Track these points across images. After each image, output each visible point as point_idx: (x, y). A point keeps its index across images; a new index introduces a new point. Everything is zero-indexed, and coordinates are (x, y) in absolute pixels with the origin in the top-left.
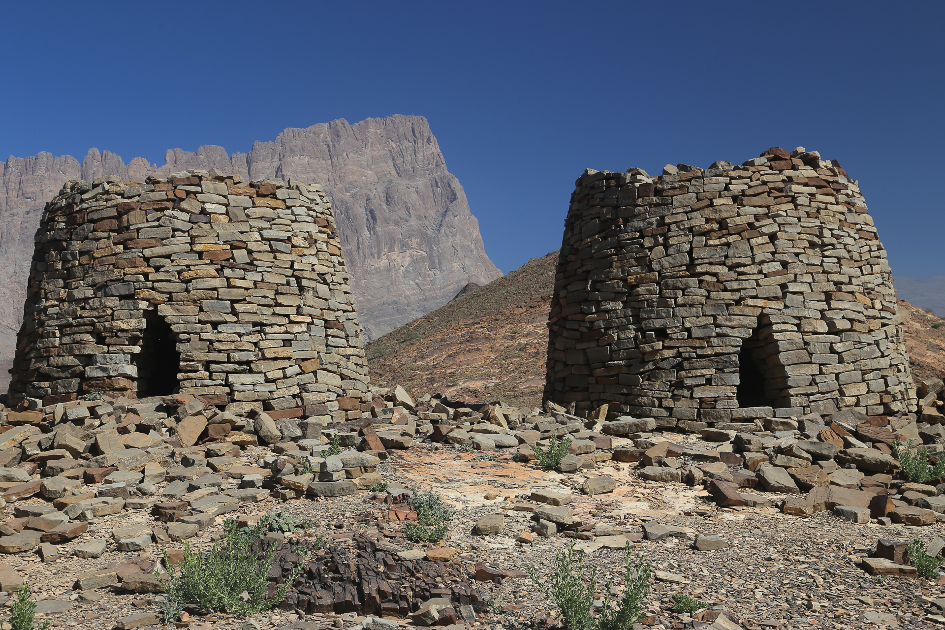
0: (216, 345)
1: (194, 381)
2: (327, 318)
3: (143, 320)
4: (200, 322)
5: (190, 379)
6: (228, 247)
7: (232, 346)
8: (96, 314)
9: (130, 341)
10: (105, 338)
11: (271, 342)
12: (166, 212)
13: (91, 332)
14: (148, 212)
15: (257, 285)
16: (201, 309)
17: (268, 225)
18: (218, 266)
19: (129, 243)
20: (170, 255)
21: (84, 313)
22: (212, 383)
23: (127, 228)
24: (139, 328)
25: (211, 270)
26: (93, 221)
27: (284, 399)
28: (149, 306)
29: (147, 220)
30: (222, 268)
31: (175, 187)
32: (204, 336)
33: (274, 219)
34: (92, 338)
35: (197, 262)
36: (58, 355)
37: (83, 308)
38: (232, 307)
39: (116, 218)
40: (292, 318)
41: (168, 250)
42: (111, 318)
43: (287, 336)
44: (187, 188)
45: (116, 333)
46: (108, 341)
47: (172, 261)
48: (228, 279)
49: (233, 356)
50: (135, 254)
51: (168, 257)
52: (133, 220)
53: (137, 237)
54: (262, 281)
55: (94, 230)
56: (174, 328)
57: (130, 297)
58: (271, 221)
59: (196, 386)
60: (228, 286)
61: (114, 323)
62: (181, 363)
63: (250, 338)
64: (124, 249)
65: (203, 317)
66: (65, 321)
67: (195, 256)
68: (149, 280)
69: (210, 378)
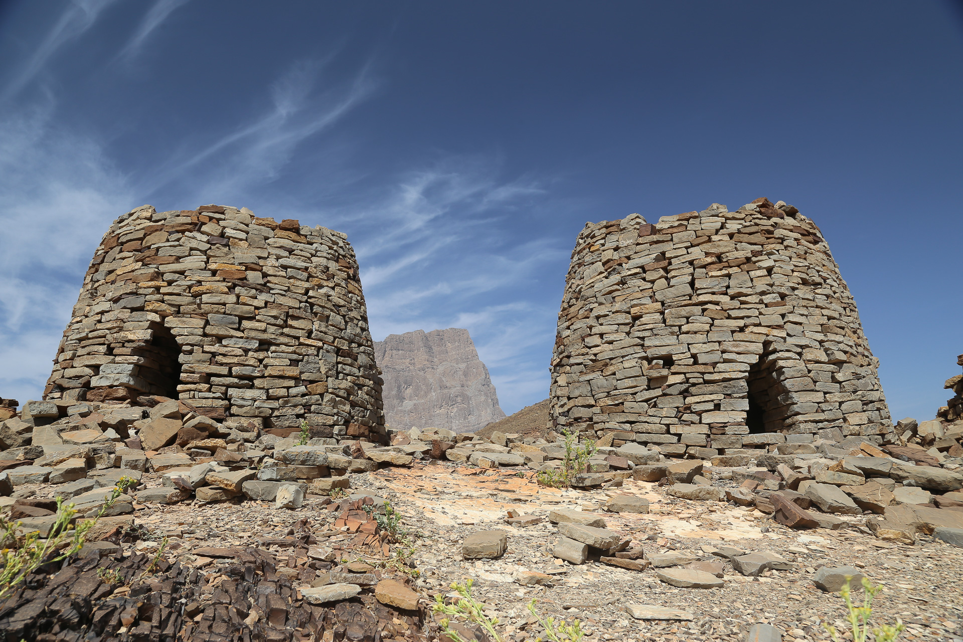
0: (219, 358)
1: (192, 393)
2: (339, 346)
3: (150, 331)
4: (205, 335)
5: (190, 390)
6: (244, 268)
7: (235, 360)
8: (109, 325)
9: (136, 351)
10: (113, 348)
11: (278, 360)
12: (187, 233)
13: (104, 344)
14: (170, 233)
15: (268, 305)
16: (207, 323)
17: (287, 254)
18: (230, 284)
19: (147, 259)
20: (185, 271)
21: (99, 326)
22: (211, 395)
23: (149, 247)
24: (145, 338)
25: (223, 286)
26: (122, 244)
27: (286, 417)
28: (157, 318)
29: (168, 240)
30: (235, 286)
31: (200, 214)
32: (207, 348)
33: (294, 250)
34: (103, 349)
35: (209, 279)
36: (72, 367)
37: (100, 321)
38: (240, 323)
39: (141, 239)
40: (302, 340)
41: (184, 267)
42: (121, 329)
43: (295, 357)
44: (211, 215)
45: (124, 344)
46: (115, 351)
47: (186, 277)
48: (238, 296)
49: (235, 370)
50: (151, 270)
51: (182, 273)
52: (156, 240)
53: (156, 254)
54: (274, 302)
55: (121, 251)
56: (179, 340)
57: (141, 309)
58: (291, 252)
59: (194, 397)
60: (237, 303)
61: (122, 334)
62: (181, 374)
63: (256, 355)
64: (143, 265)
65: (208, 330)
66: (83, 335)
67: (209, 273)
68: (160, 294)
69: (209, 390)
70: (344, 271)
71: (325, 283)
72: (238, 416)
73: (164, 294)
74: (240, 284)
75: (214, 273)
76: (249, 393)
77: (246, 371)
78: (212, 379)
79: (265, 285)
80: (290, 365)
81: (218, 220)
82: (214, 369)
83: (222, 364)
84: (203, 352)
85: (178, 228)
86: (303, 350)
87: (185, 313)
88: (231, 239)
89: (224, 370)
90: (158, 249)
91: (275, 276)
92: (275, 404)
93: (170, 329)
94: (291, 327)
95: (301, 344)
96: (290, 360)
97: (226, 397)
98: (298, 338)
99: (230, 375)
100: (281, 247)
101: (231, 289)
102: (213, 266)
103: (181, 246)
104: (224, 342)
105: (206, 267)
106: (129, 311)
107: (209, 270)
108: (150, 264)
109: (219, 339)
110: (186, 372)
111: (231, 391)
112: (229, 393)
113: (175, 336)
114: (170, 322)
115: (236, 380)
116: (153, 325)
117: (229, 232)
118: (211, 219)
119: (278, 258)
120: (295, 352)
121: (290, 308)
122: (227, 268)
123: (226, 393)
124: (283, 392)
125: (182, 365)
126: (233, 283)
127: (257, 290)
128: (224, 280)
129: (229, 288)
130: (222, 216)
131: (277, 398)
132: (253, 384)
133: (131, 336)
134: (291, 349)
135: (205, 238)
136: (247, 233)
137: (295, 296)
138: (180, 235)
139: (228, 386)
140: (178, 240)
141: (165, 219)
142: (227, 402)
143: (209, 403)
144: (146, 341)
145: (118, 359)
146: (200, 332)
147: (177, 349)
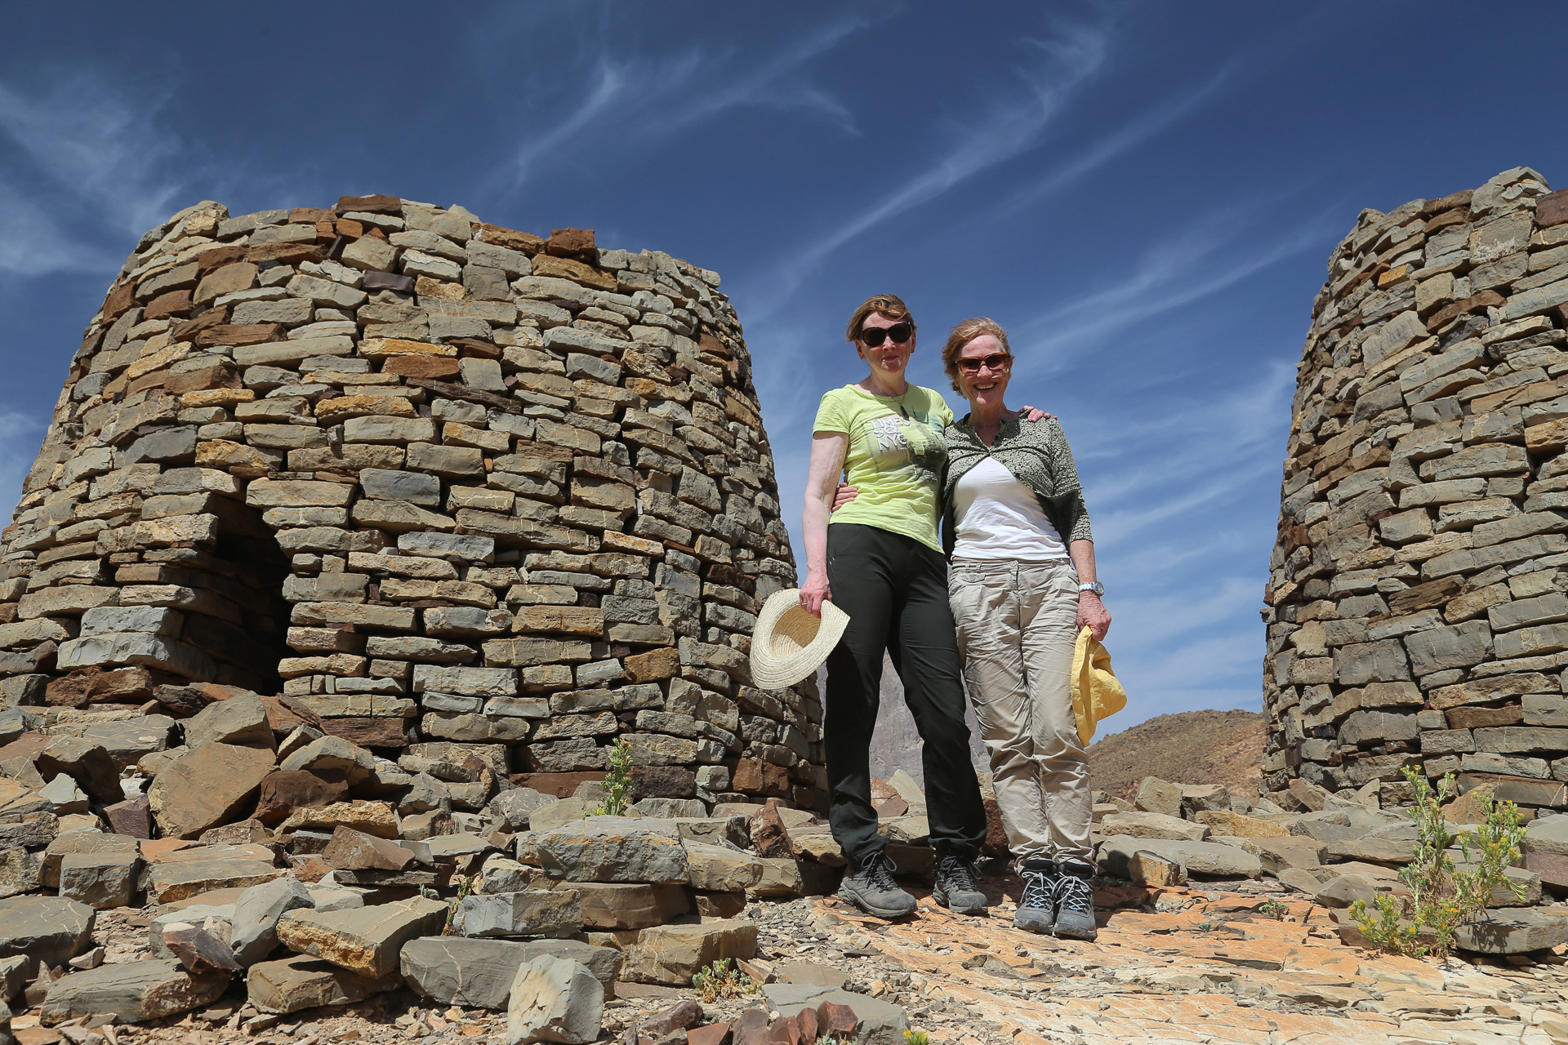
0: (390, 586)
1: (318, 678)
2: (706, 554)
3: (208, 518)
4: (352, 524)
5: (311, 673)
6: (453, 351)
7: (433, 590)
8: (106, 507)
9: (173, 572)
10: (116, 567)
11: (545, 589)
12: (305, 265)
13: (92, 557)
14: (263, 267)
15: (519, 447)
16: (358, 493)
17: (565, 315)
18: (417, 392)
19: (204, 333)
20: (300, 361)
21: (82, 510)
22: (368, 684)
23: (209, 304)
24: (197, 537)
25: (399, 398)
26: (145, 300)
27: (570, 743)
28: (226, 483)
29: (256, 284)
30: (430, 396)
31: (340, 215)
32: (357, 559)
33: (584, 307)
34: (90, 569)
35: (364, 379)
36: (16, 619)
37: (84, 499)
38: (444, 493)
39: (191, 286)
40: (608, 537)
41: (297, 350)
42: (135, 515)
43: (591, 580)
44: (368, 217)
45: (142, 553)
46: (121, 574)
47: (302, 375)
48: (439, 423)
49: (432, 615)
50: (213, 360)
51: (292, 365)
52: (225, 285)
53: (227, 320)
54: (534, 438)
55: (141, 319)
56: (284, 538)
57: (186, 461)
58: (576, 310)
59: (323, 691)
60: (437, 439)
61: (138, 527)
62: (291, 631)
63: (487, 576)
64: (192, 350)
65: (361, 511)
66: (44, 535)
67: (362, 365)
68: (235, 419)
69: (364, 671)
70: (716, 365)
71: (667, 392)
72: (440, 739)
73: (247, 420)
74: (445, 391)
75: (376, 363)
76: (470, 679)
77: (463, 618)
78: (373, 640)
79: (509, 393)
80: (578, 604)
81: (387, 231)
82: (376, 614)
83: (396, 602)
84: (348, 569)
85: (284, 254)
86: (613, 563)
87: (299, 469)
88: (420, 278)
89: (403, 617)
90: (230, 307)
91: (536, 371)
92: (540, 708)
93: (260, 510)
94: (580, 502)
95: (606, 548)
96: (577, 589)
97: (407, 688)
98: (598, 532)
99: (418, 629)
100: (550, 299)
101: (420, 404)
102: (372, 347)
103: (289, 296)
104: (403, 543)
105: (354, 350)
106: (157, 466)
107: (363, 356)
108: (211, 345)
109: (390, 534)
110: (303, 622)
111: (421, 673)
112: (416, 679)
113: (274, 529)
114: (261, 492)
115: (434, 644)
116: (216, 504)
117: (415, 260)
118: (367, 227)
119: (543, 326)
120: (589, 569)
121: (576, 452)
122: (411, 350)
123: (407, 678)
124: (561, 674)
125: (291, 604)
126: (426, 390)
127: (488, 406)
128: (402, 381)
129: (414, 401)
130: (397, 222)
131: (545, 692)
132: (481, 653)
133: (160, 534)
134: (581, 561)
135: (352, 275)
136: (462, 262)
137: (588, 422)
138: (288, 270)
139: (413, 660)
140: (283, 282)
141: (250, 233)
142: (409, 703)
143: (362, 705)
144: (199, 545)
145: (127, 593)
146: (339, 516)
147: (281, 563)
